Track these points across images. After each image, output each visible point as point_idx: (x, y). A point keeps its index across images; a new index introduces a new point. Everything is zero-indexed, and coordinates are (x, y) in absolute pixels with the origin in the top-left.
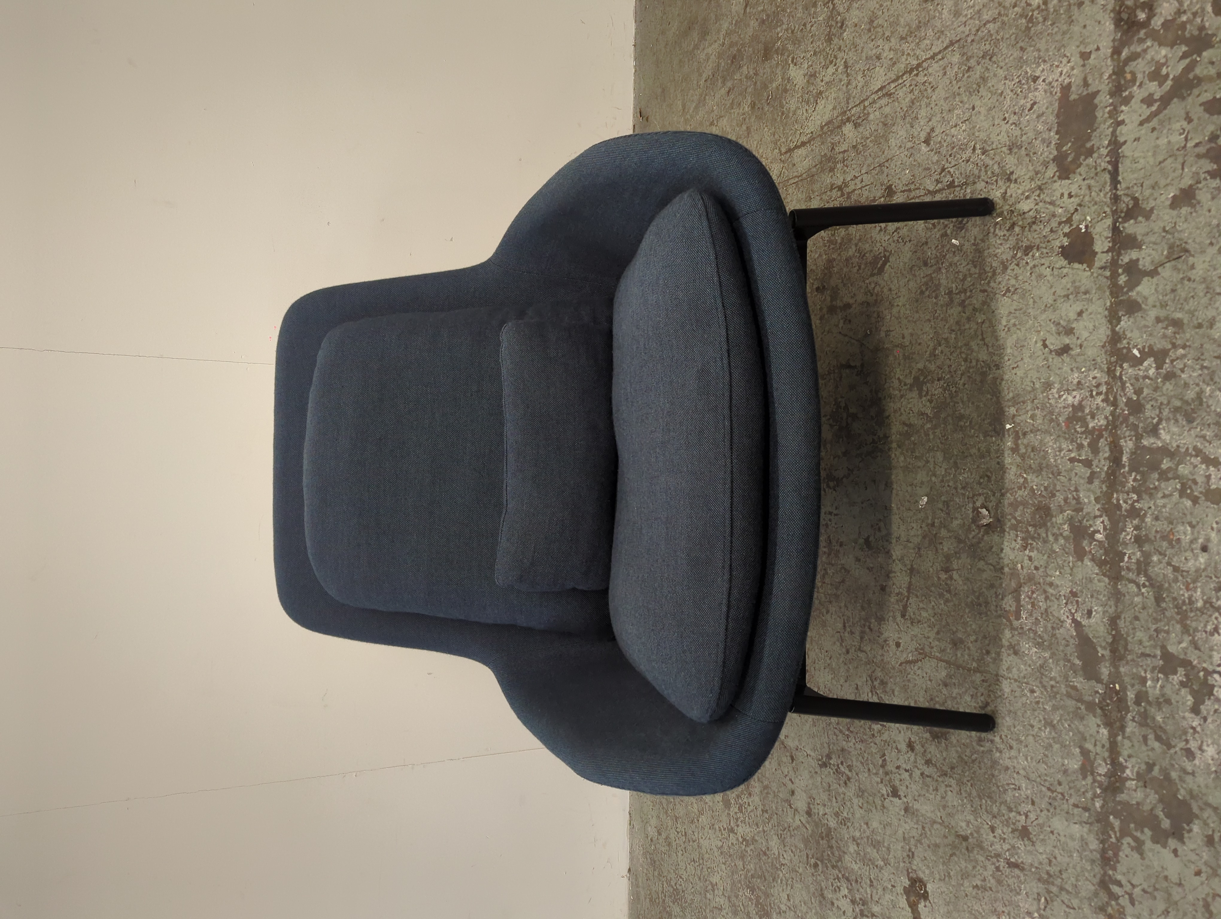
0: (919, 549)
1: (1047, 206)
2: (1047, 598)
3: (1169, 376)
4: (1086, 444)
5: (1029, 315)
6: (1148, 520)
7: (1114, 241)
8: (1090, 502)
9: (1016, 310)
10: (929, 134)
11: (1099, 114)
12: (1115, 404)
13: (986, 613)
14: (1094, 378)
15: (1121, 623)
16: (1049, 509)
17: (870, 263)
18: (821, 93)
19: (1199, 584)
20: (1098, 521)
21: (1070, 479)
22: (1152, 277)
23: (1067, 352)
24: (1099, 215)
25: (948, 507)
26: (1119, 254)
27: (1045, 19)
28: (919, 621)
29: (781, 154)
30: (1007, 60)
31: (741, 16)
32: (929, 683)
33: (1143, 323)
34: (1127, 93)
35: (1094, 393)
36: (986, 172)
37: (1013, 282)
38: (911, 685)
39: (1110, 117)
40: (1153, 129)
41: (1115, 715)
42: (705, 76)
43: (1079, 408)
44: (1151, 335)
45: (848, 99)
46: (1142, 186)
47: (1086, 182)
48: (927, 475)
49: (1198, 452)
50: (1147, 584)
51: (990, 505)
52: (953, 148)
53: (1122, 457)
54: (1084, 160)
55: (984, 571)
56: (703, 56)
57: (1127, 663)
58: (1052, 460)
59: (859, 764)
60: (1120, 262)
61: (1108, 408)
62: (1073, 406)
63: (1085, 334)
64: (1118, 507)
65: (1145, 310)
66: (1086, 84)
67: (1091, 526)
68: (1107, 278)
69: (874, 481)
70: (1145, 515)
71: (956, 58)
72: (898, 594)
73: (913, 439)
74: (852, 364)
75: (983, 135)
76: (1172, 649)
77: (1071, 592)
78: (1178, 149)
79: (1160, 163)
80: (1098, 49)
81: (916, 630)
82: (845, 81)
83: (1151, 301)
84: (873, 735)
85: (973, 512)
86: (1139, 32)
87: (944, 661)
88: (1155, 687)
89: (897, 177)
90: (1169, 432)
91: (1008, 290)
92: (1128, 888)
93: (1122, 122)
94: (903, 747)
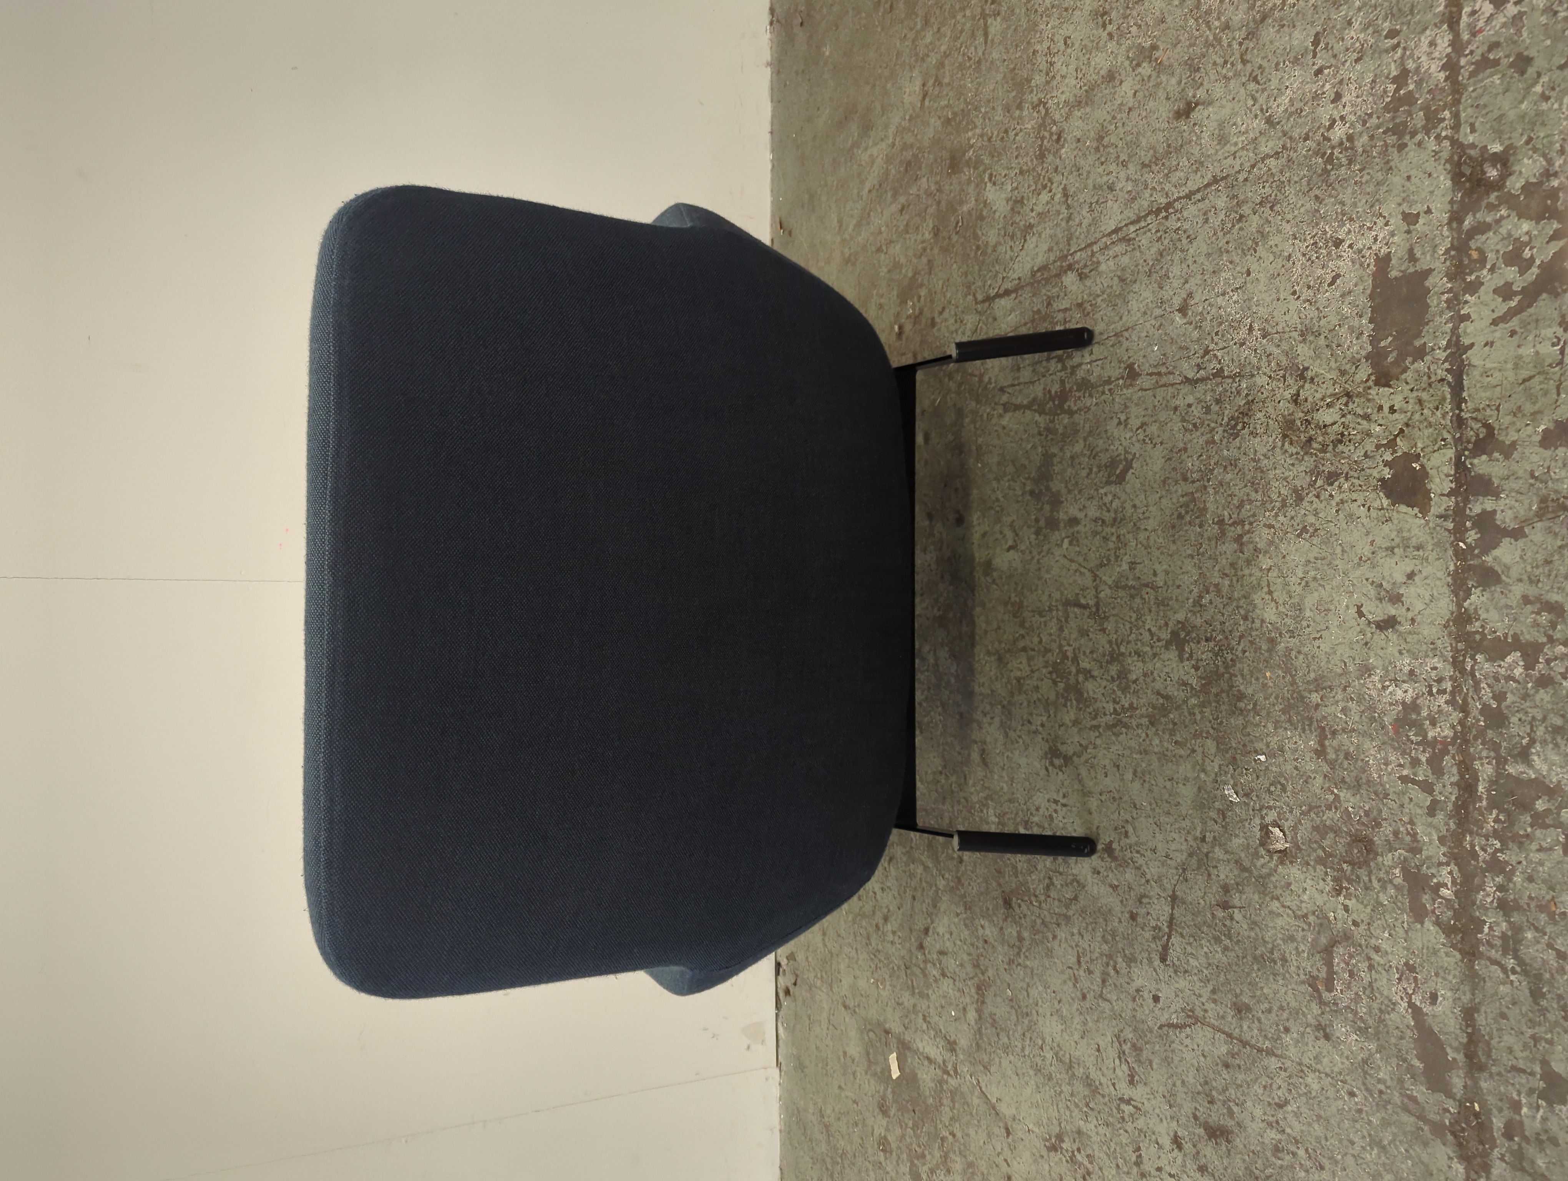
0: (1184, 870)
1: (1359, 420)
2: (1371, 967)
3: (1544, 682)
4: (1424, 759)
5: (1335, 568)
7: (1457, 480)
8: (1431, 842)
9: (1316, 559)
10: (1185, 300)
11: (1433, 301)
12: (1464, 709)
13: (1284, 976)
15: (1480, 1019)
16: (1371, 842)
17: (1106, 467)
18: (1031, 226)
20: (1445, 870)
21: (1402, 806)
22: (1516, 540)
23: (1393, 627)
24: (1435, 441)
25: (1224, 818)
26: (1466, 501)
27: (1351, 162)
28: (1186, 971)
29: (976, 303)
30: (1296, 212)
31: (918, 110)
32: (1202, 1059)
33: (1503, 601)
34: (1473, 277)
36: (1269, 362)
37: (1311, 519)
38: (1176, 1059)
39: (1448, 308)
40: (1513, 333)
41: (1474, 1146)
42: (868, 185)
44: (1515, 620)
45: (1069, 239)
46: (1498, 409)
47: (1415, 394)
48: (1194, 767)
50: (1518, 969)
51: (1286, 825)
52: (1221, 324)
53: (1477, 785)
54: (1413, 363)
55: (1279, 915)
56: (865, 158)
58: (1375, 776)
59: (1102, 1155)
60: (1468, 511)
61: (1455, 714)
62: (1404, 703)
63: (1419, 606)
64: (1474, 855)
65: (1508, 584)
66: (1412, 257)
67: (1433, 876)
68: (1449, 531)
69: (1118, 767)
70: (1513, 871)
71: (1222, 202)
72: (1154, 928)
73: (1172, 716)
74: (1083, 601)
75: (1262, 312)
77: (1406, 964)
78: (1550, 365)
79: (1524, 381)
80: (1429, 211)
81: (1182, 983)
82: (1065, 213)
83: (1515, 572)
84: (1123, 1118)
85: (1261, 830)
86: (1488, 194)
87: (1224, 1033)
88: (1534, 1117)
89: (1142, 353)
90: (1546, 759)
91: (1304, 530)
93: (1467, 317)
94: (1166, 1142)
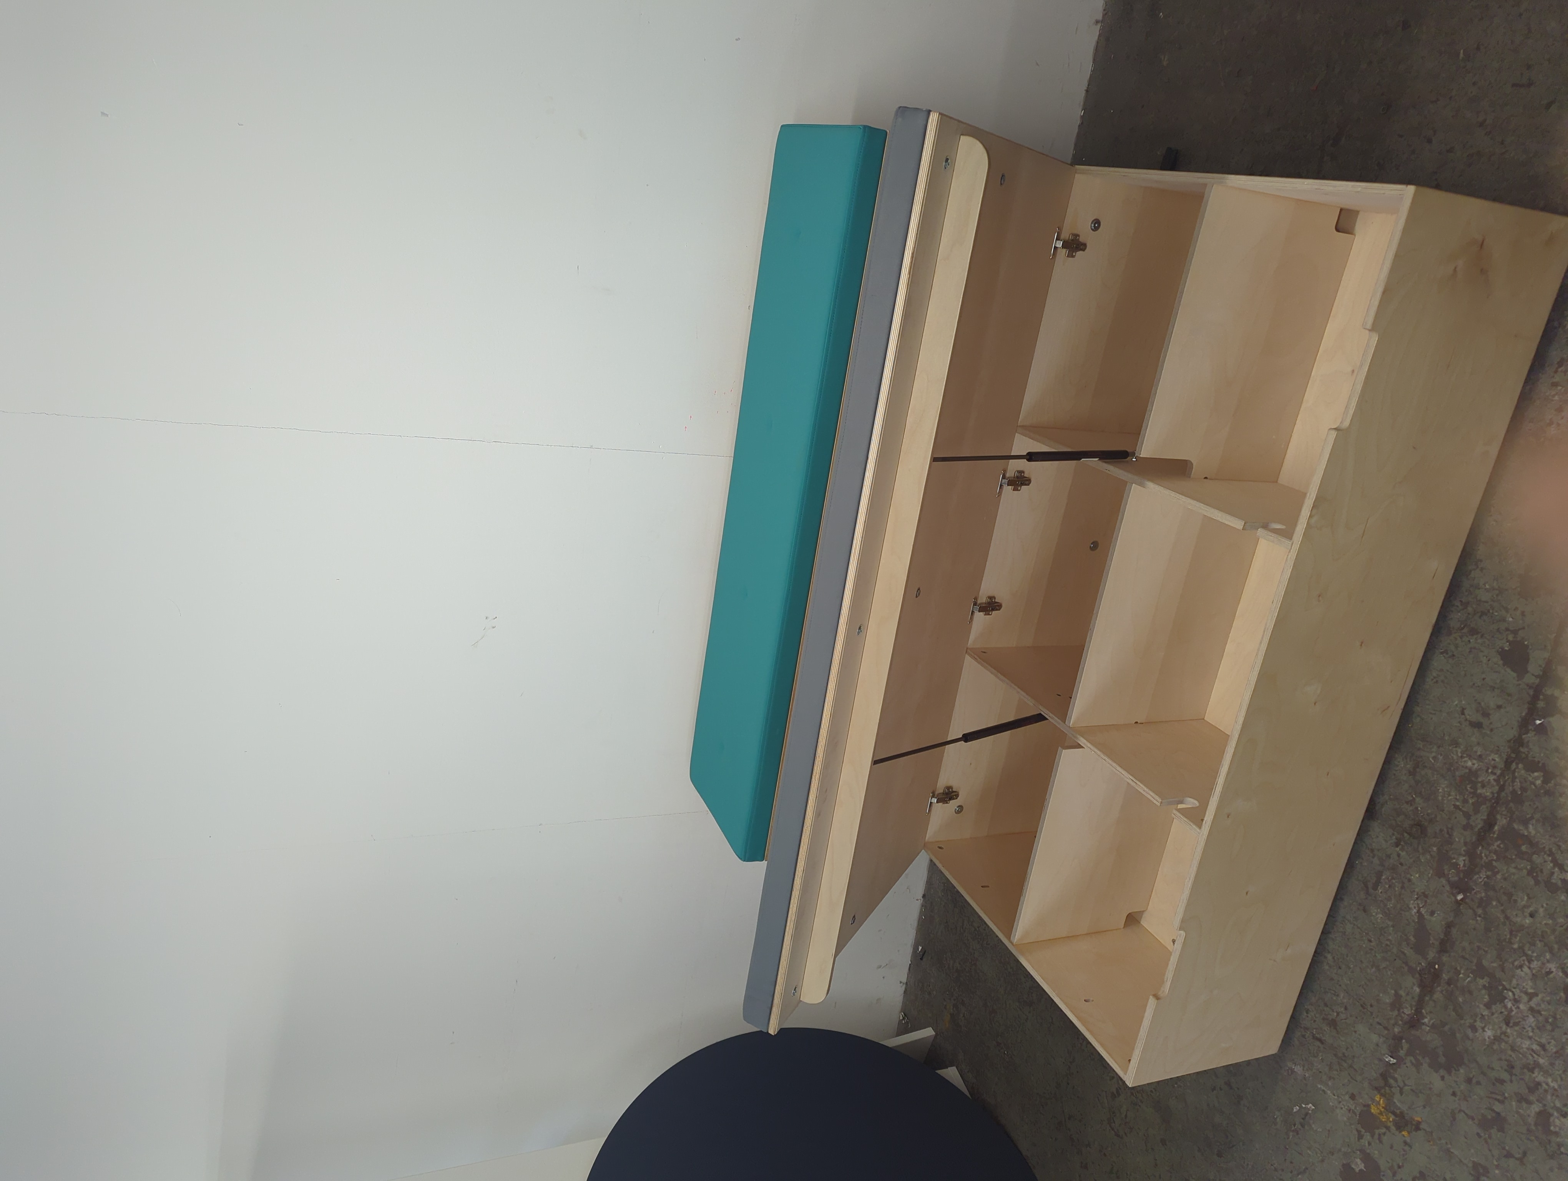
6: (1499, 876)
14: (1494, 760)
19: (1520, 935)
35: (1490, 771)
43: (1472, 774)
49: (1551, 854)
57: (1449, 956)
76: (1485, 963)
92: (1401, 1084)
